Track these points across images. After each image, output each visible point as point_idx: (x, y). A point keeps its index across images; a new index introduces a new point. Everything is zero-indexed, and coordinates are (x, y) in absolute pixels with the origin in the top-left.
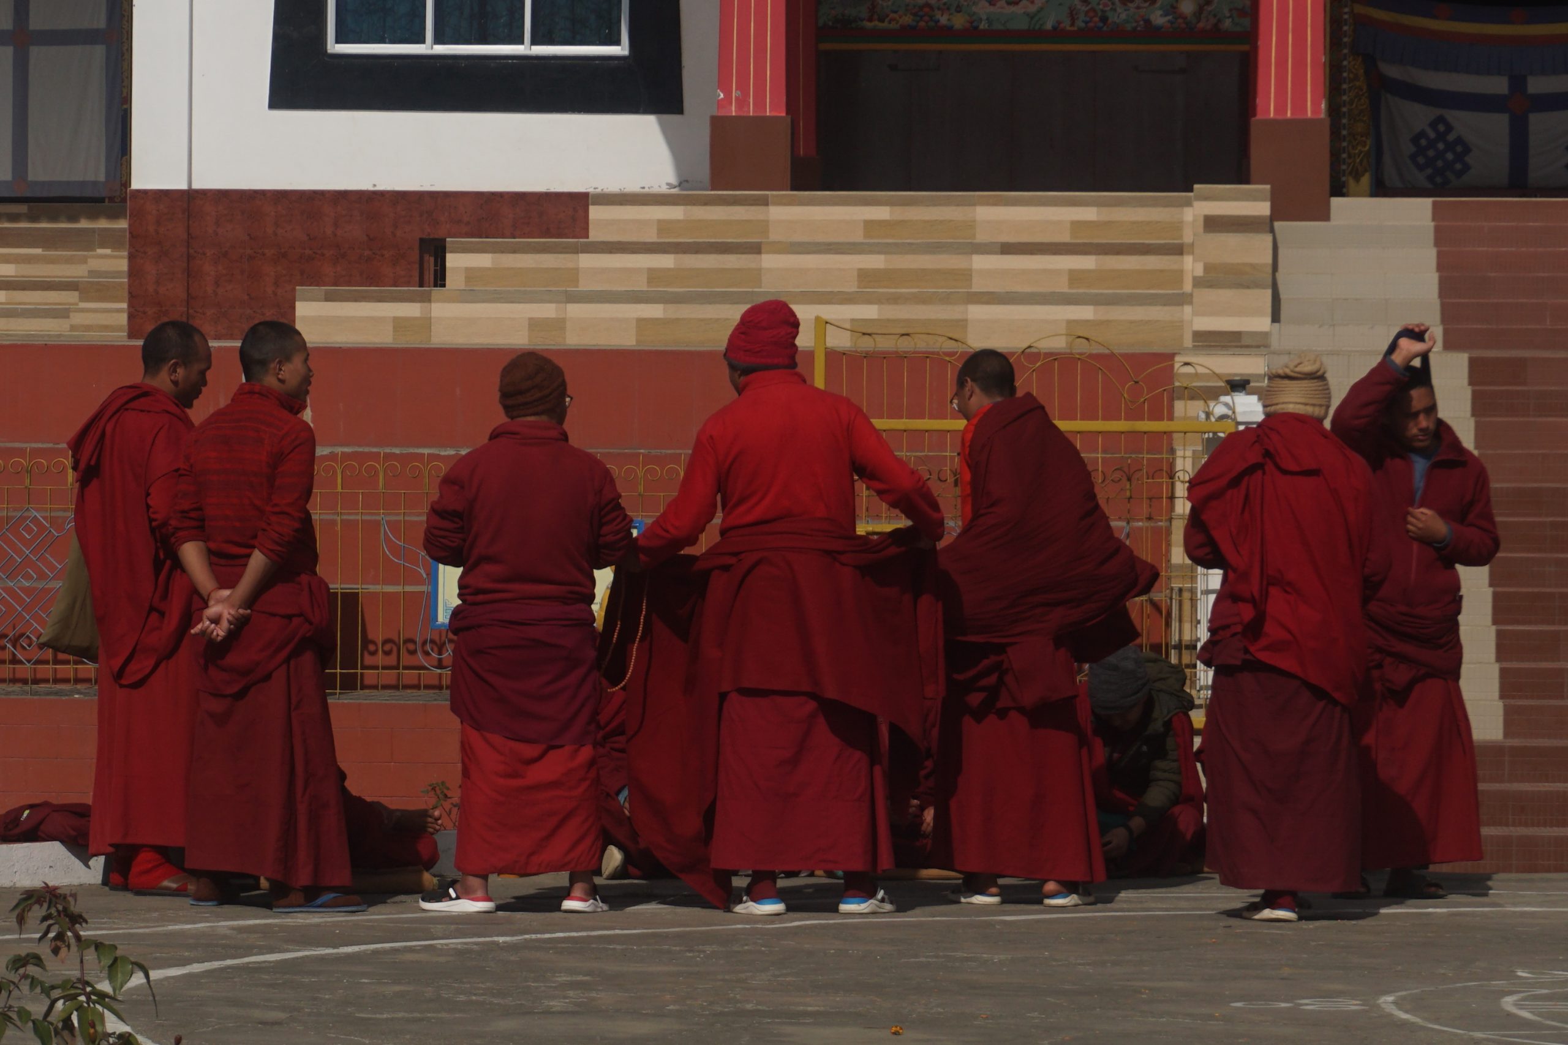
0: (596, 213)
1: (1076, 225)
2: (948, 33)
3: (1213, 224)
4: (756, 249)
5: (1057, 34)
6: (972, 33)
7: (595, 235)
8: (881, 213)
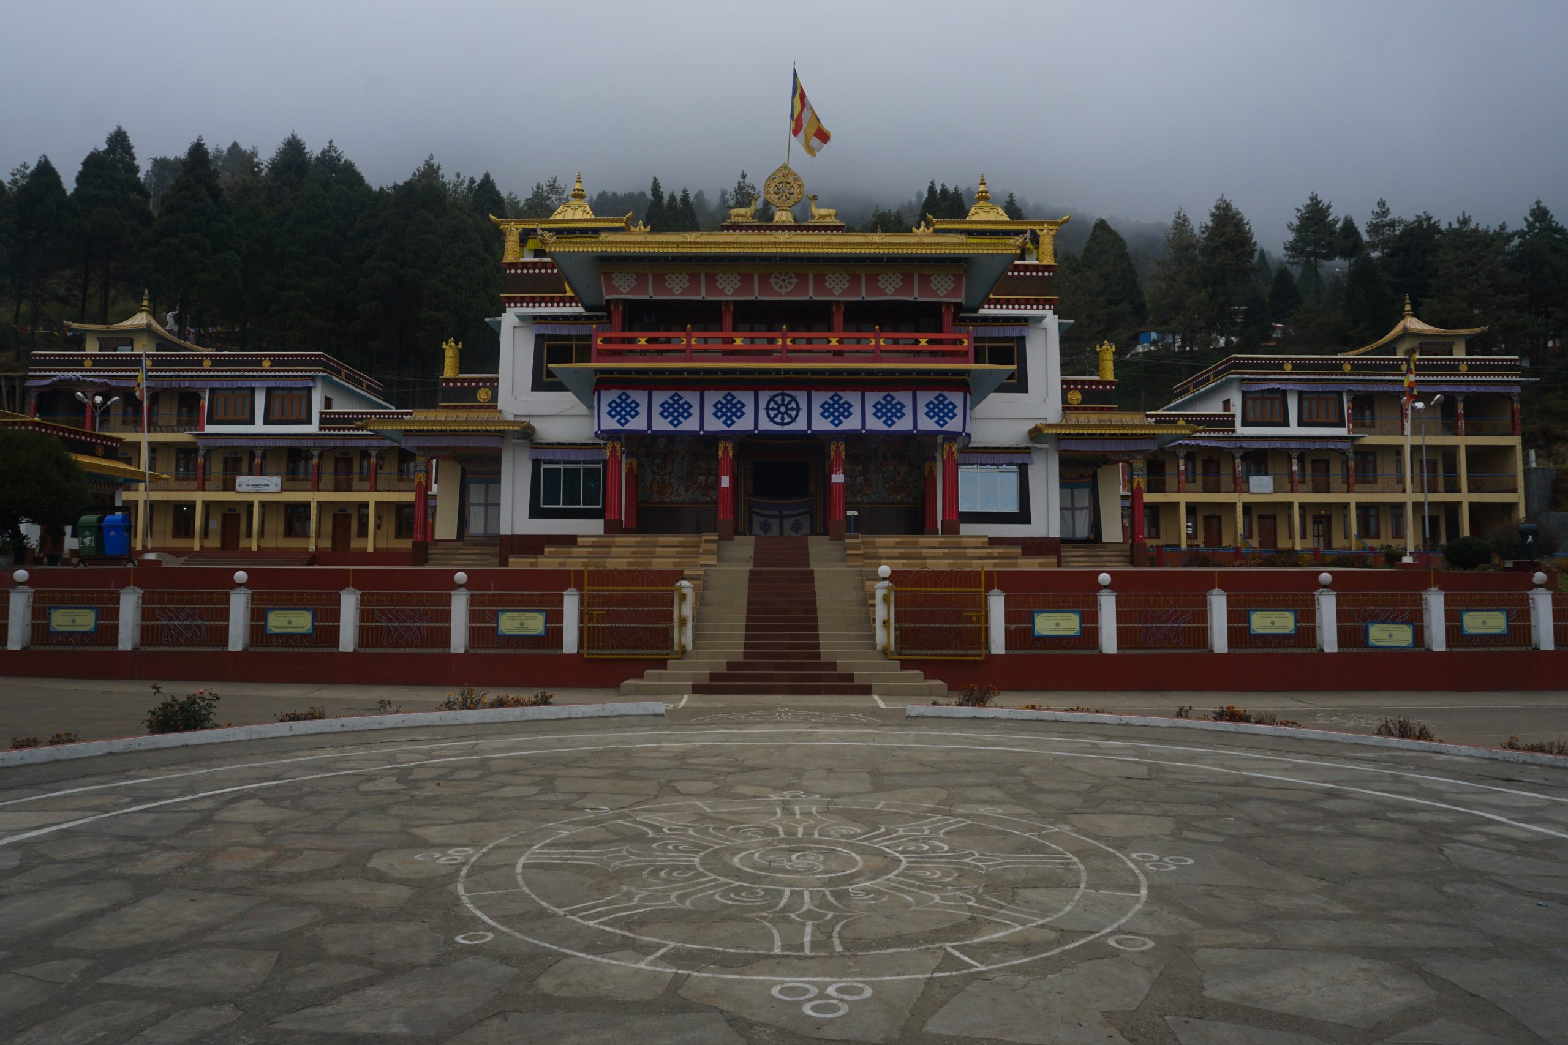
0: (579, 539)
1: (680, 541)
2: (666, 503)
3: (707, 541)
4: (610, 547)
5: (688, 503)
6: (671, 503)
7: (578, 544)
8: (639, 539)
